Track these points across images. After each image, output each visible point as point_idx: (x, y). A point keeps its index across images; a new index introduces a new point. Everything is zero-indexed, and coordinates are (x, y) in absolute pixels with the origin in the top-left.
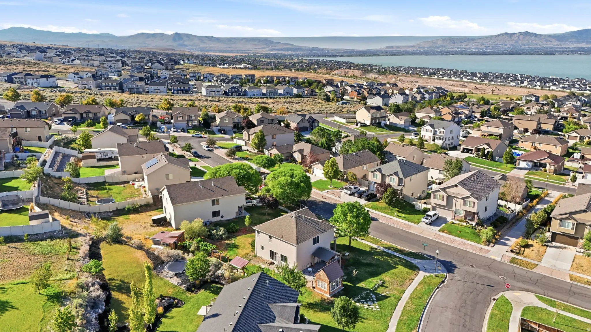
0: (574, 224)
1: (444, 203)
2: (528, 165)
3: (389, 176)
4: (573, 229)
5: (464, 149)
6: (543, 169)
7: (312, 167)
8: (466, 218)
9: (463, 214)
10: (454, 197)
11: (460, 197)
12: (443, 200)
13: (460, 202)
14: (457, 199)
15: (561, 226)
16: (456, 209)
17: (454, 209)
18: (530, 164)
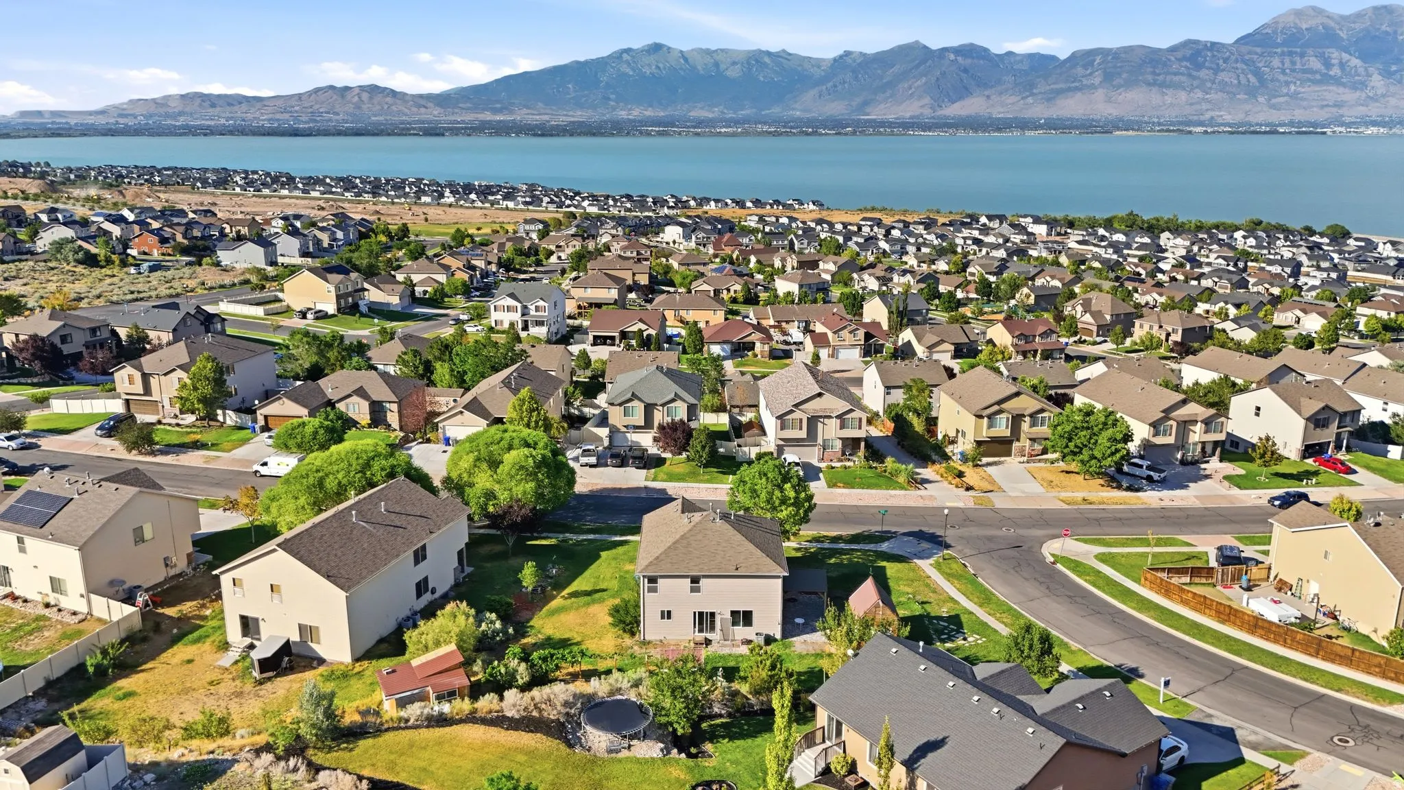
0: (1008, 419)
1: (803, 434)
2: (723, 350)
3: (663, 405)
4: (1007, 427)
5: (595, 337)
6: (750, 353)
7: (440, 425)
8: (844, 454)
9: (838, 445)
10: (821, 417)
11: (833, 415)
12: (801, 429)
13: (834, 423)
14: (826, 421)
15: (990, 426)
16: (824, 441)
17: (820, 441)
18: (727, 347)
